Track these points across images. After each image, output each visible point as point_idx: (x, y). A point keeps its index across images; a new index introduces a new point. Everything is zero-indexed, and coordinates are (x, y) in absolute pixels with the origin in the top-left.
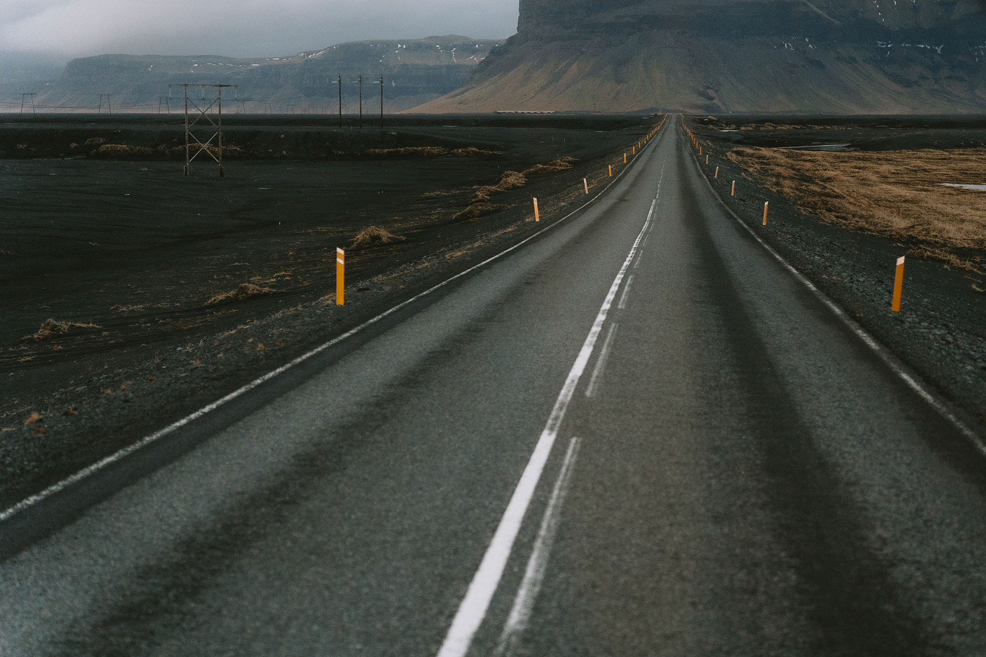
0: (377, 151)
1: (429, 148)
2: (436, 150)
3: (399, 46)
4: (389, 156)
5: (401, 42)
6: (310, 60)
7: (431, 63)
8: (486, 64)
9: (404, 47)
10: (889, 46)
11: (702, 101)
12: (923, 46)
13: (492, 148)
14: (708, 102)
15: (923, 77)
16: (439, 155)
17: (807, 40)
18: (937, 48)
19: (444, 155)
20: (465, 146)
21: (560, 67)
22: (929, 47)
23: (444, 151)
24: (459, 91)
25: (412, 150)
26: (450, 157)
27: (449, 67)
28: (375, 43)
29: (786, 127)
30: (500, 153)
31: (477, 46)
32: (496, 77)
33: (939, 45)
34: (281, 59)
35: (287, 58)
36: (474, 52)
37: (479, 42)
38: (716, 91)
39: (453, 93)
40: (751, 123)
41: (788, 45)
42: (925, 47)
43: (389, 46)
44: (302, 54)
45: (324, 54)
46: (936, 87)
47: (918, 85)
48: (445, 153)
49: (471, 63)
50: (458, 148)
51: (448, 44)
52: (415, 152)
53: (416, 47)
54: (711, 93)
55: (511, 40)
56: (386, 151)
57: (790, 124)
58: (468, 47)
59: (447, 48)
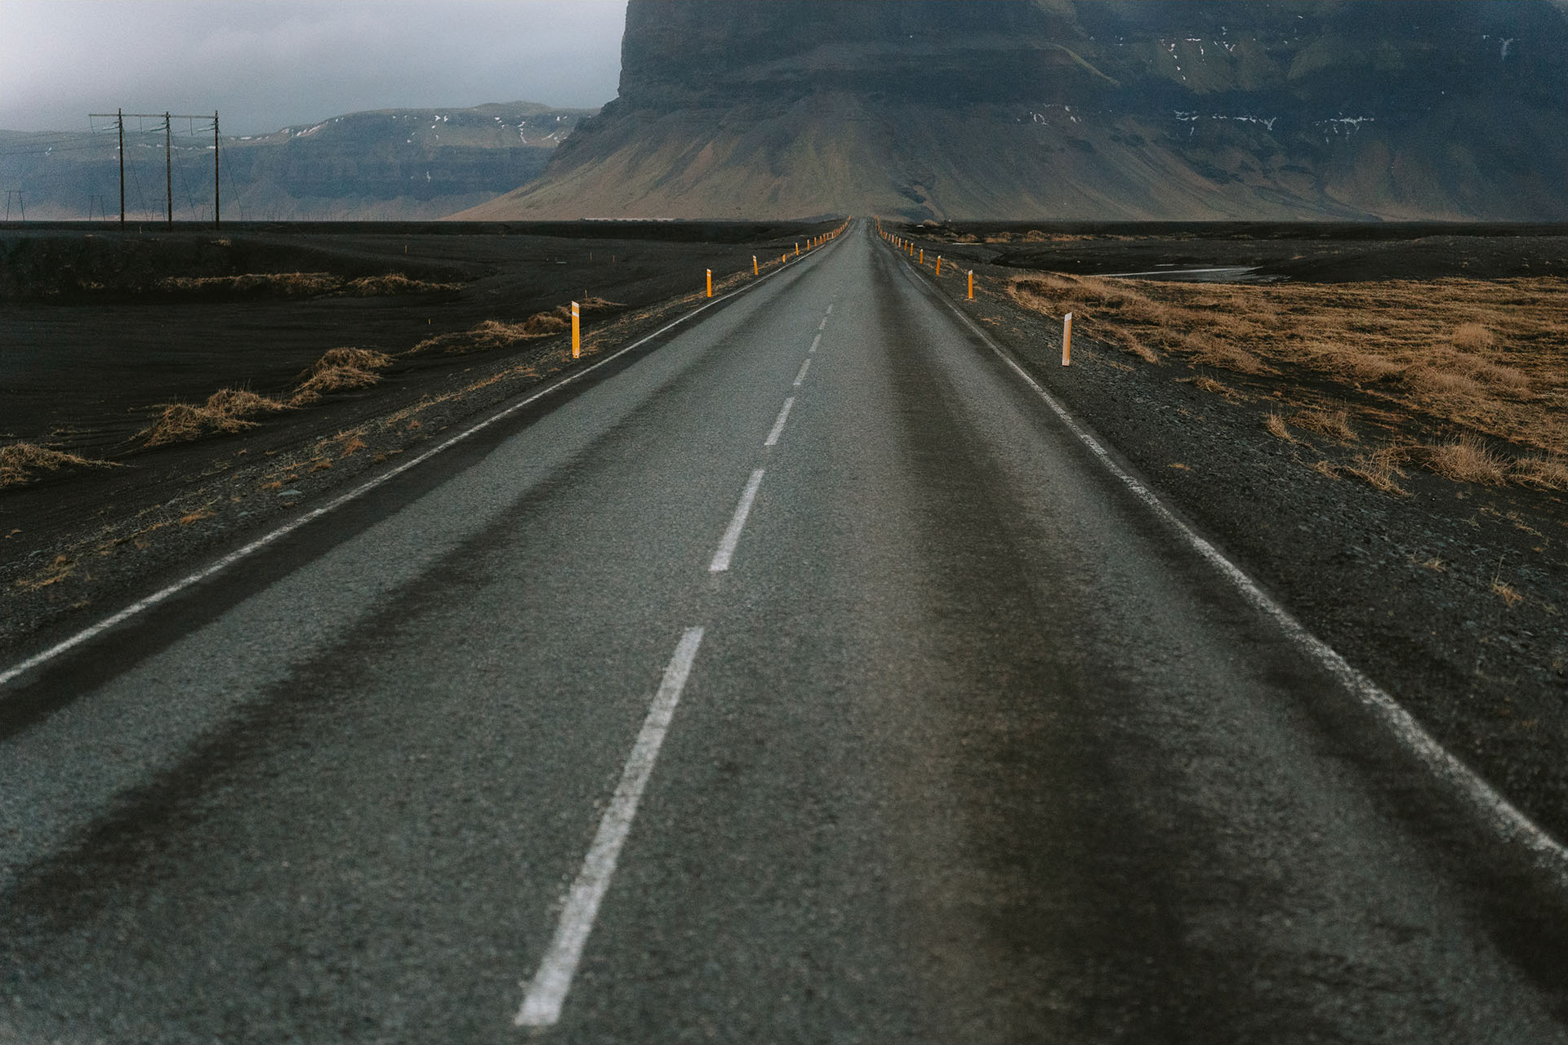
0: (180, 281)
1: (298, 274)
2: (313, 280)
3: (438, 118)
4: (210, 295)
5: (441, 112)
6: (300, 139)
7: (488, 145)
8: (569, 145)
9: (446, 119)
10: (1193, 119)
11: (907, 204)
12: (1245, 119)
13: (444, 275)
14: (916, 205)
15: (1245, 167)
16: (321, 291)
17: (1067, 109)
18: (1266, 122)
19: (333, 290)
20: (378, 269)
21: (685, 150)
22: (1254, 121)
23: (333, 282)
24: (528, 187)
25: (259, 281)
26: (343, 296)
27: (515, 152)
28: (400, 113)
29: (1067, 238)
30: (459, 286)
31: (558, 119)
32: (586, 166)
33: (1269, 118)
34: (254, 137)
35: (264, 136)
36: (554, 128)
37: (562, 113)
38: (929, 189)
39: (520, 190)
40: (1005, 230)
41: (1038, 117)
42: (1248, 120)
43: (423, 118)
44: (287, 131)
45: (320, 130)
46: (1268, 183)
47: (1239, 181)
48: (334, 286)
49: (549, 146)
50: (365, 275)
51: (512, 116)
52: (265, 286)
53: (464, 120)
54: (921, 191)
55: (610, 109)
56: (201, 281)
57: (1074, 233)
58: (544, 121)
59: (513, 122)
